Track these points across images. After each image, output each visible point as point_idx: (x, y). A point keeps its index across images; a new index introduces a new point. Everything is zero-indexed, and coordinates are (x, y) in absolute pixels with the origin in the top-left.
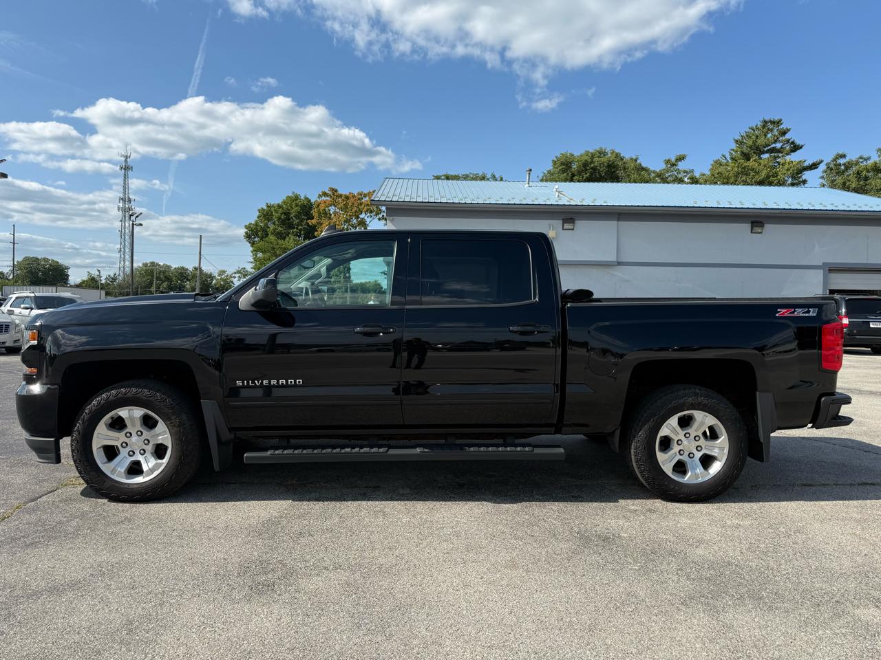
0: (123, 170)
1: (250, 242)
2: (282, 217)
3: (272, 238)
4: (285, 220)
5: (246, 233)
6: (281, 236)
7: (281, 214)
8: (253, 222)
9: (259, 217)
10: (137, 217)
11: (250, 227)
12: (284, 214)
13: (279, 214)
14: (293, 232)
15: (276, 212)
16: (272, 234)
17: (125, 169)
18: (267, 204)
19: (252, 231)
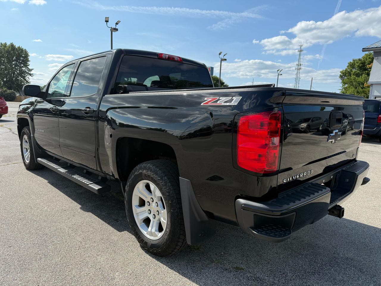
0: (299, 52)
1: (342, 80)
2: (360, 65)
3: (353, 77)
4: (362, 66)
5: (340, 75)
6: (358, 75)
7: (360, 64)
8: (345, 70)
9: (348, 66)
10: (280, 71)
11: (342, 72)
12: (362, 63)
13: (359, 64)
14: (365, 73)
15: (357, 63)
16: (353, 74)
17: (300, 51)
18: (353, 59)
19: (344, 74)
